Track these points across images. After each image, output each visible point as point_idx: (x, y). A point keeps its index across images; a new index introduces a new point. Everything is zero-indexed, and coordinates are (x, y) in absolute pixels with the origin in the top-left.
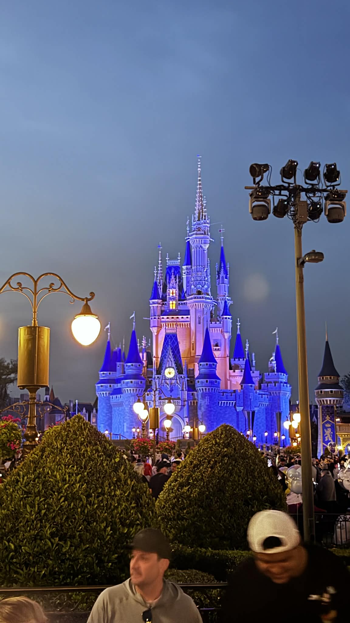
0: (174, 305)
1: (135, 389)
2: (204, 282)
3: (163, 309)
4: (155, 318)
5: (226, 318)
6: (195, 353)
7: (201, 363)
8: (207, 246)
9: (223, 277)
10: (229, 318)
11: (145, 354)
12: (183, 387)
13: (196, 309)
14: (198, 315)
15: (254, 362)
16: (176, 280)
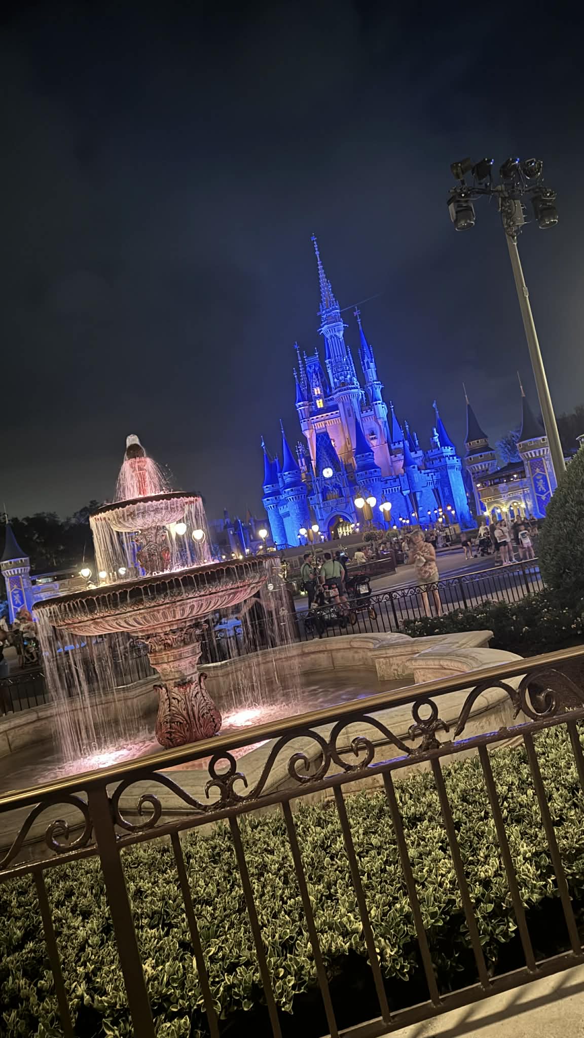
0: (322, 404)
1: (297, 496)
2: (346, 372)
3: (311, 410)
4: (304, 421)
5: (376, 404)
6: (351, 447)
7: (358, 456)
8: (342, 333)
9: (368, 362)
10: (379, 403)
11: (303, 460)
12: (344, 484)
13: (343, 402)
14: (347, 407)
15: (417, 441)
16: (317, 377)
